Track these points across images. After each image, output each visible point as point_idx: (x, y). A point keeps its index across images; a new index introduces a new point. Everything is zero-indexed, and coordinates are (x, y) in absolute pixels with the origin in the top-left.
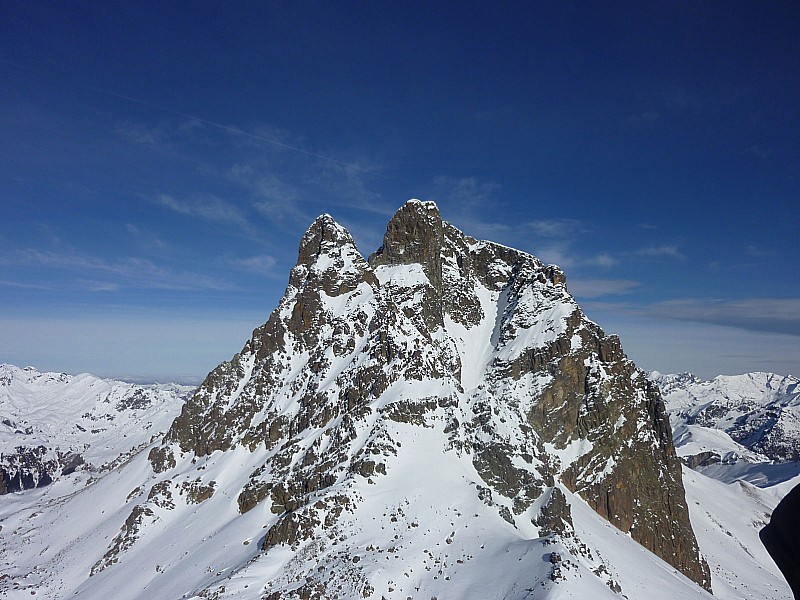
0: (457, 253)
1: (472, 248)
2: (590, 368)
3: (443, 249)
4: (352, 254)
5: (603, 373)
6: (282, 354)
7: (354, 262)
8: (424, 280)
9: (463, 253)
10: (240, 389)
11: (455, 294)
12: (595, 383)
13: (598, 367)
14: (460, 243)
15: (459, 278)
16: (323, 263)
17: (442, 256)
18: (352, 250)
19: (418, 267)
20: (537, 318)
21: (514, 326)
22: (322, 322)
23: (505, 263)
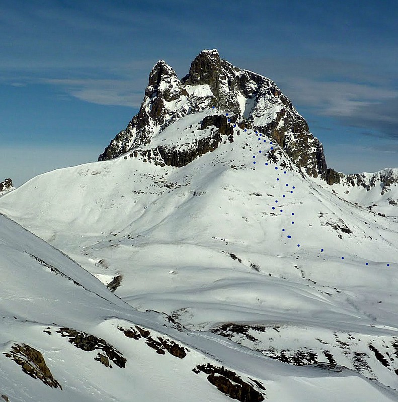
0: (228, 77)
1: (237, 74)
2: (286, 135)
3: (221, 75)
4: (176, 81)
5: (293, 138)
6: (149, 126)
7: (177, 85)
8: (210, 93)
9: (232, 77)
10: (133, 141)
11: (226, 100)
12: (288, 142)
13: (290, 135)
14: (231, 71)
15: (229, 91)
16: (163, 86)
17: (220, 79)
18: (176, 79)
19: (207, 86)
20: (265, 113)
21: (254, 116)
22: (165, 113)
23: (255, 83)
